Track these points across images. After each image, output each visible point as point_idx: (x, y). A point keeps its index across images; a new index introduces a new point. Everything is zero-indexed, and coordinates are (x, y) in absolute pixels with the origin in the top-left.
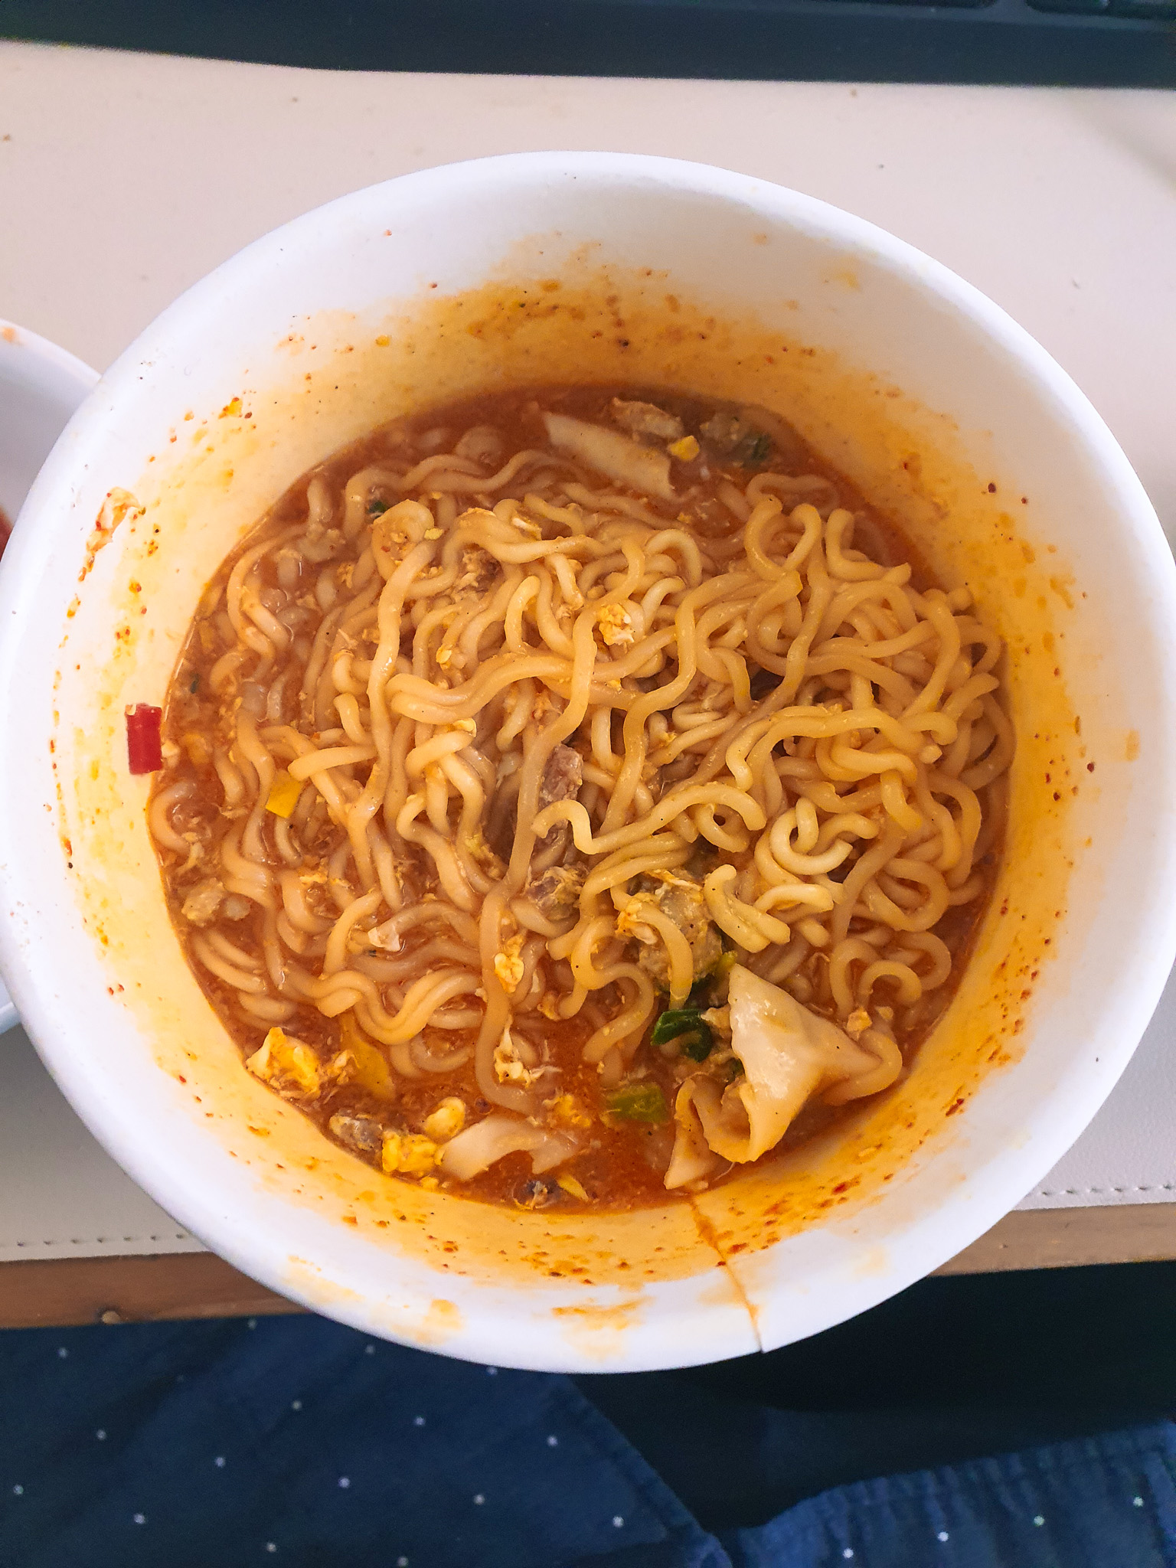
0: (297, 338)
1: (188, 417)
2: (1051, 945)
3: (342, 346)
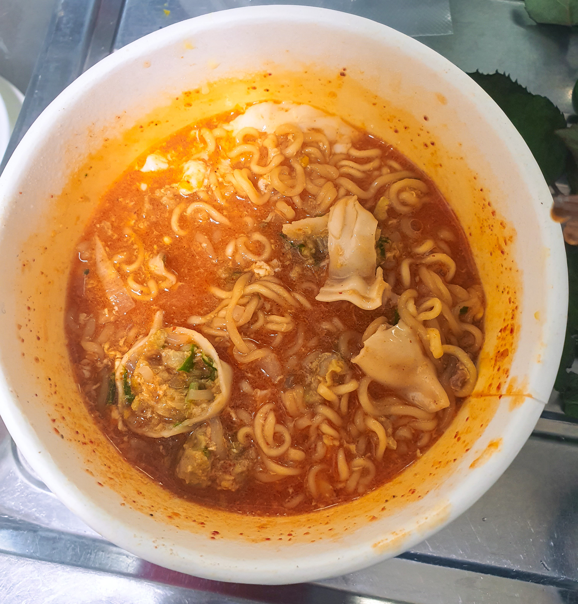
0: (26, 263)
1: (20, 327)
2: (484, 190)
3: (42, 249)
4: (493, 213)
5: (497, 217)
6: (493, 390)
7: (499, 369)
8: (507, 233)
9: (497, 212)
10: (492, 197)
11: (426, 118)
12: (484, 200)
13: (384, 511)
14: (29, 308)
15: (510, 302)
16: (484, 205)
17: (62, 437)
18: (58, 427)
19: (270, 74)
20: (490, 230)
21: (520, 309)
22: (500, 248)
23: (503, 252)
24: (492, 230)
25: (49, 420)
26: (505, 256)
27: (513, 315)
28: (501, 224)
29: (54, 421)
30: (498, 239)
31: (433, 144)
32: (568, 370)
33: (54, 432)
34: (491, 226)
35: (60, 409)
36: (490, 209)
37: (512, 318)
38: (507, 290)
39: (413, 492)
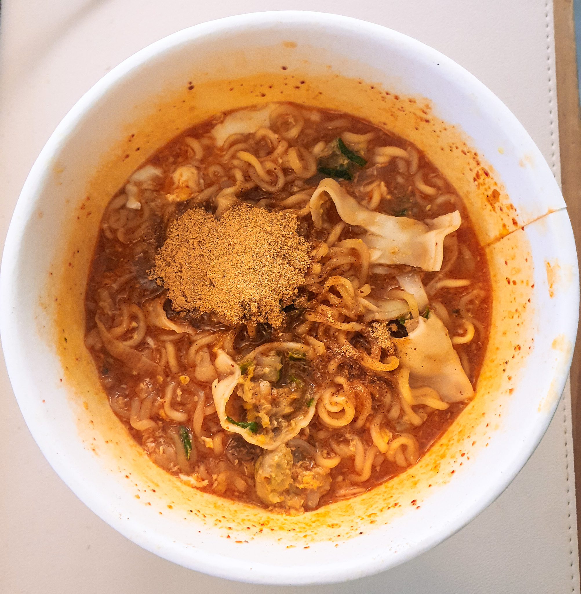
0: (92, 446)
1: (138, 497)
2: (375, 86)
3: (91, 425)
4: (396, 98)
5: (402, 98)
6: (511, 227)
7: (501, 210)
8: (420, 104)
9: (399, 95)
10: (386, 87)
11: (284, 68)
12: (380, 93)
13: (512, 379)
14: (127, 477)
15: (465, 154)
16: (382, 97)
17: (246, 542)
18: (236, 538)
19: (133, 136)
20: (402, 112)
21: (479, 153)
22: (422, 119)
23: (427, 121)
24: (404, 111)
25: (226, 539)
26: (432, 122)
27: (477, 161)
28: (410, 101)
29: (228, 537)
30: (415, 114)
31: (303, 82)
33: (239, 544)
34: (401, 108)
35: (220, 525)
36: (391, 97)
37: (478, 164)
38: (454, 146)
39: (520, 348)
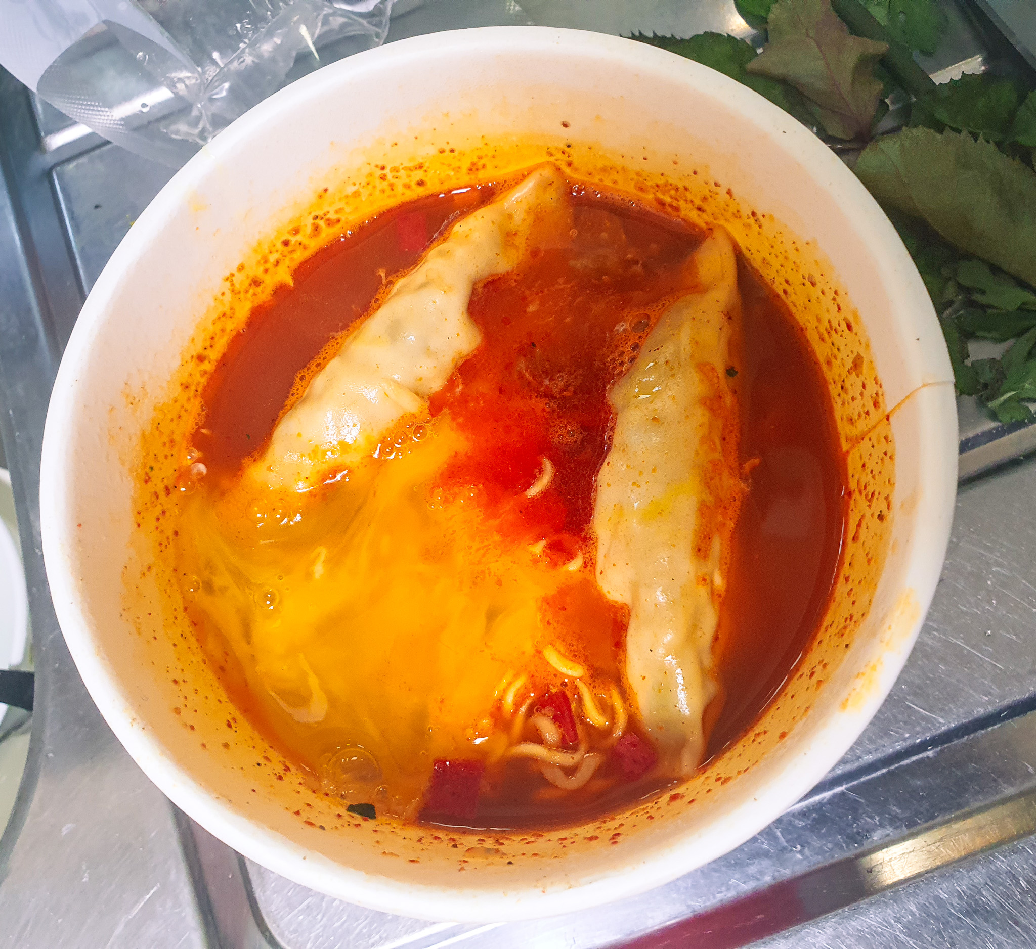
14: (175, 681)
17: (322, 828)
18: (309, 818)
25: (290, 815)
27: (838, 306)
29: (298, 813)
32: (968, 362)
33: (307, 826)
37: (839, 310)
